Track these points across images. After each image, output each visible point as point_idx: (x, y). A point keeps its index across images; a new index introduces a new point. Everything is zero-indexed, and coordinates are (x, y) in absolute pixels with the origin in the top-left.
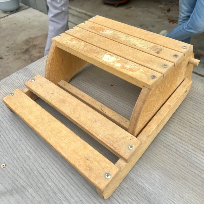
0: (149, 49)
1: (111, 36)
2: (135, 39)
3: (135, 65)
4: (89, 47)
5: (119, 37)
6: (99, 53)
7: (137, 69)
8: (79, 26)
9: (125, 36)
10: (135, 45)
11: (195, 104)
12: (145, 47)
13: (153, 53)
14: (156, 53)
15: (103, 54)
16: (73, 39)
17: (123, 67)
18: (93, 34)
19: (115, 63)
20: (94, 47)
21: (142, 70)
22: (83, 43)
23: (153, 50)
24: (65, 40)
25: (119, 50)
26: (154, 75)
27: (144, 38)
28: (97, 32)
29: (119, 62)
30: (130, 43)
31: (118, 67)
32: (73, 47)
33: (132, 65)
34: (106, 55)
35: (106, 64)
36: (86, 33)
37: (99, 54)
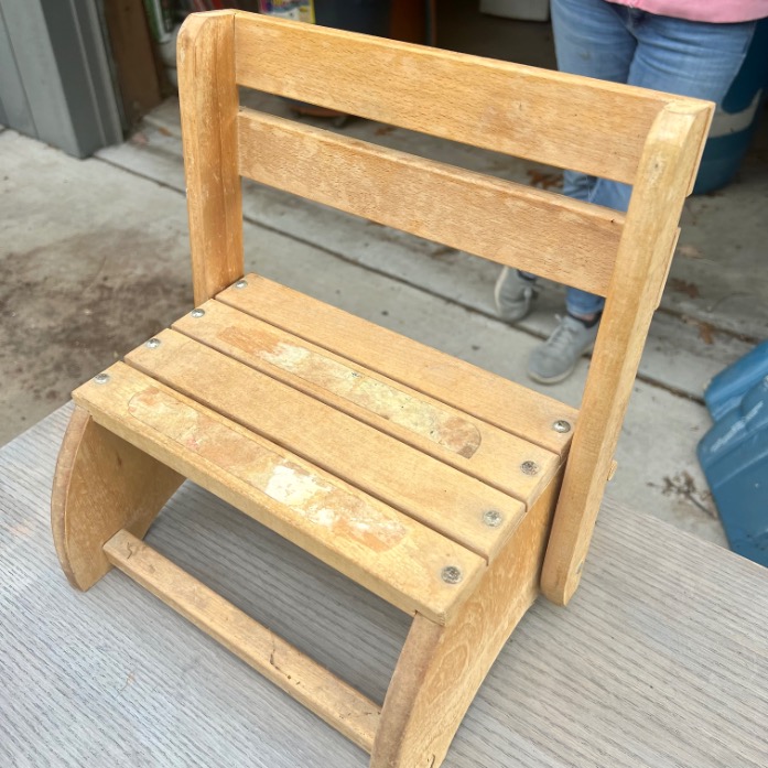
0: (436, 433)
1: (302, 373)
2: (385, 388)
3: (387, 518)
4: (218, 428)
5: (329, 380)
6: (252, 459)
7: (394, 537)
8: (181, 328)
9: (350, 372)
10: (386, 418)
11: (615, 601)
12: (423, 424)
13: (450, 452)
14: (460, 453)
15: (270, 464)
16: (155, 391)
17: (342, 528)
18: (234, 363)
19: (315, 507)
20: (238, 428)
21: (411, 544)
22: (192, 412)
23: (450, 442)
24: (123, 395)
25: (330, 440)
26: (453, 563)
27: (417, 384)
28: (248, 355)
29: (326, 500)
30: (369, 407)
31: (325, 527)
32: (153, 432)
33: (376, 515)
34: (280, 469)
35: (278, 514)
36: (207, 361)
37: (254, 463)
